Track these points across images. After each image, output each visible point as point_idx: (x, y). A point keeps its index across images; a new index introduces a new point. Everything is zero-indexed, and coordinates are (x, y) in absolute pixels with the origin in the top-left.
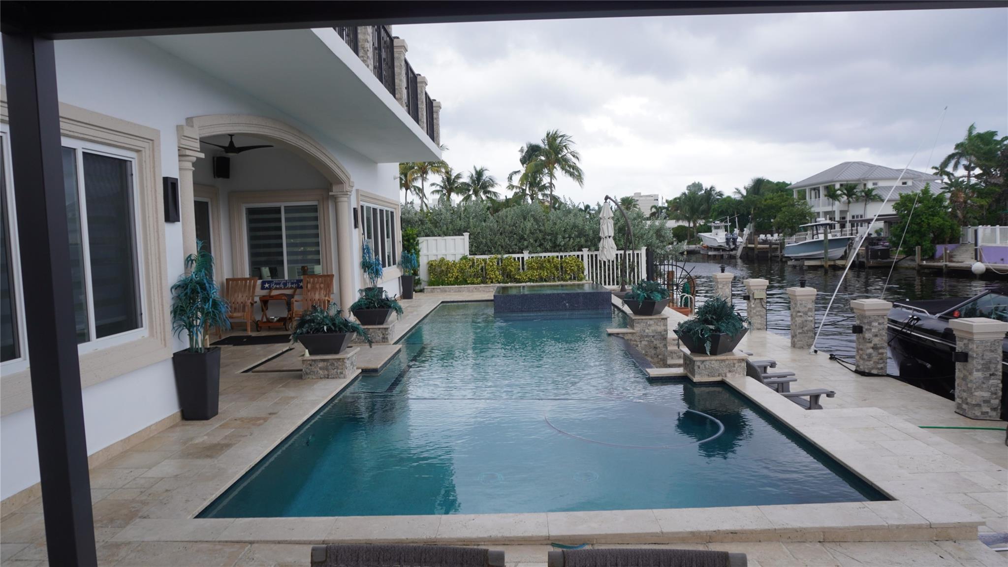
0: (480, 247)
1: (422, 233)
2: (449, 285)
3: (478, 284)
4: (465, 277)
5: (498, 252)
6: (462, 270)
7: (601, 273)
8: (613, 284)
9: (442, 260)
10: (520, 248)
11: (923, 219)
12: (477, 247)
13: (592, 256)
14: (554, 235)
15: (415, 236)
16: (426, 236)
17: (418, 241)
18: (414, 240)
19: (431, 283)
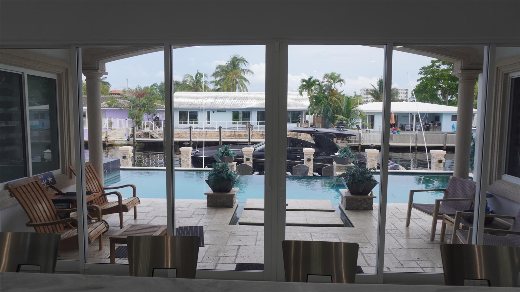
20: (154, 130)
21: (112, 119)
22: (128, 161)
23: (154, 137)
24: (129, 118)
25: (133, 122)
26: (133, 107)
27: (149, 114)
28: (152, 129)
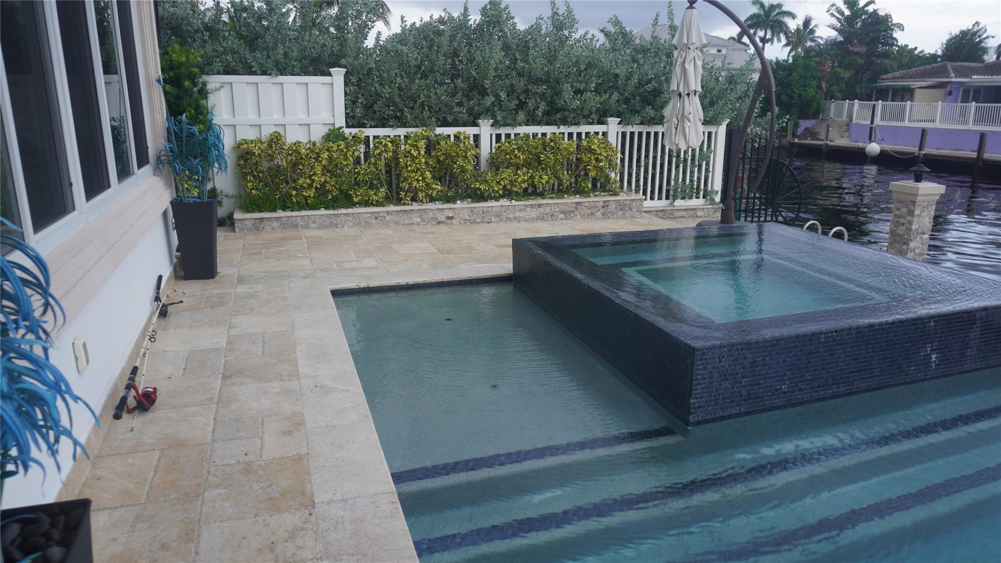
0: (376, 107)
1: (218, 65)
2: (301, 208)
3: (378, 204)
4: (345, 187)
5: (420, 122)
6: (332, 168)
7: (638, 175)
8: (660, 198)
9: (276, 140)
10: (470, 112)
11: (795, 90)
12: (368, 107)
13: (624, 135)
14: (553, 82)
15: (196, 70)
16: (226, 73)
17: (204, 84)
18: (193, 78)
19: (250, 204)
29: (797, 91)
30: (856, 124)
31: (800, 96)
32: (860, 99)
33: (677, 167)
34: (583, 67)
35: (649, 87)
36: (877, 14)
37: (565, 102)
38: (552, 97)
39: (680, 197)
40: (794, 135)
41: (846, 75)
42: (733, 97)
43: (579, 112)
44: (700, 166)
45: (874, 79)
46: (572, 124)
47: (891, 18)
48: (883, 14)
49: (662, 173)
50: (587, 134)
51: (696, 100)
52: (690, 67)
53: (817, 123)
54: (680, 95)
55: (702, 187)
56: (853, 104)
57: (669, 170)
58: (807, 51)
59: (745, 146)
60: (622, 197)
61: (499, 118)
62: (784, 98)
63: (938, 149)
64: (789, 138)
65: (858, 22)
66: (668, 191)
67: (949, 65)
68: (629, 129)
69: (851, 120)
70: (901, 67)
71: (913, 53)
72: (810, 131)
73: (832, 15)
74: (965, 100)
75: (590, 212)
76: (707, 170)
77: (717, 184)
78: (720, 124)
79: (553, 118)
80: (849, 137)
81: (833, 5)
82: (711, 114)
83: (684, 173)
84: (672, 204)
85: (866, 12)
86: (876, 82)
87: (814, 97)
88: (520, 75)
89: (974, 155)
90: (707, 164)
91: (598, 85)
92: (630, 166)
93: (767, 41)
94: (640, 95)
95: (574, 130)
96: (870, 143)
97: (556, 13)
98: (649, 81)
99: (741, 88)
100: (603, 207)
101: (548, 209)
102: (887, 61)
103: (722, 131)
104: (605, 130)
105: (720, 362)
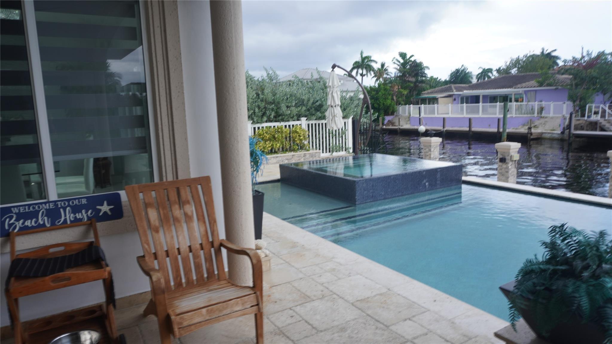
8: (326, 152)
13: (309, 125)
14: (276, 103)
20: (607, 118)
21: (544, 103)
22: (509, 167)
23: (607, 129)
24: (568, 100)
25: (574, 106)
26: (577, 85)
27: (604, 94)
28: (603, 116)
29: (382, 102)
30: (413, 117)
31: (384, 104)
32: (413, 104)
33: (333, 138)
34: (289, 96)
35: (318, 104)
36: (416, 62)
37: (283, 112)
38: (277, 110)
39: (335, 151)
40: (383, 124)
41: (405, 92)
42: (353, 106)
43: (289, 116)
44: (342, 137)
45: (419, 94)
46: (286, 121)
47: (422, 63)
48: (419, 62)
49: (326, 141)
50: (293, 126)
51: (339, 108)
52: (335, 95)
53: (393, 118)
54: (332, 106)
55: (344, 146)
56: (410, 107)
57: (329, 140)
58: (385, 79)
59: (361, 128)
60: (311, 151)
61: (255, 120)
62: (376, 105)
63: (452, 127)
64: (381, 125)
65: (408, 66)
66: (329, 149)
67: (453, 86)
68: (310, 122)
69: (410, 115)
70: (431, 87)
71: (436, 80)
72: (390, 122)
73: (394, 63)
74: (462, 103)
75: (298, 159)
76: (345, 138)
77: (350, 144)
78: (349, 118)
79: (277, 119)
80: (410, 123)
81: (394, 58)
82: (345, 114)
83: (336, 141)
84: (332, 154)
85: (411, 61)
86: (420, 96)
87: (390, 104)
88: (262, 101)
89: (468, 129)
90: (345, 136)
91: (296, 104)
92: (312, 139)
93: (364, 75)
94: (314, 107)
95: (287, 124)
96: (420, 126)
97: (268, 74)
98: (317, 101)
99: (356, 102)
100: (304, 156)
101: (280, 159)
102: (423, 85)
103: (350, 121)
104: (300, 123)
105: (363, 185)
